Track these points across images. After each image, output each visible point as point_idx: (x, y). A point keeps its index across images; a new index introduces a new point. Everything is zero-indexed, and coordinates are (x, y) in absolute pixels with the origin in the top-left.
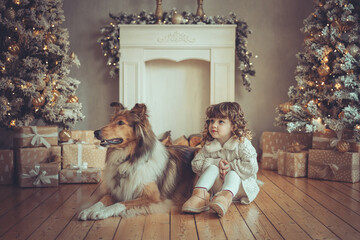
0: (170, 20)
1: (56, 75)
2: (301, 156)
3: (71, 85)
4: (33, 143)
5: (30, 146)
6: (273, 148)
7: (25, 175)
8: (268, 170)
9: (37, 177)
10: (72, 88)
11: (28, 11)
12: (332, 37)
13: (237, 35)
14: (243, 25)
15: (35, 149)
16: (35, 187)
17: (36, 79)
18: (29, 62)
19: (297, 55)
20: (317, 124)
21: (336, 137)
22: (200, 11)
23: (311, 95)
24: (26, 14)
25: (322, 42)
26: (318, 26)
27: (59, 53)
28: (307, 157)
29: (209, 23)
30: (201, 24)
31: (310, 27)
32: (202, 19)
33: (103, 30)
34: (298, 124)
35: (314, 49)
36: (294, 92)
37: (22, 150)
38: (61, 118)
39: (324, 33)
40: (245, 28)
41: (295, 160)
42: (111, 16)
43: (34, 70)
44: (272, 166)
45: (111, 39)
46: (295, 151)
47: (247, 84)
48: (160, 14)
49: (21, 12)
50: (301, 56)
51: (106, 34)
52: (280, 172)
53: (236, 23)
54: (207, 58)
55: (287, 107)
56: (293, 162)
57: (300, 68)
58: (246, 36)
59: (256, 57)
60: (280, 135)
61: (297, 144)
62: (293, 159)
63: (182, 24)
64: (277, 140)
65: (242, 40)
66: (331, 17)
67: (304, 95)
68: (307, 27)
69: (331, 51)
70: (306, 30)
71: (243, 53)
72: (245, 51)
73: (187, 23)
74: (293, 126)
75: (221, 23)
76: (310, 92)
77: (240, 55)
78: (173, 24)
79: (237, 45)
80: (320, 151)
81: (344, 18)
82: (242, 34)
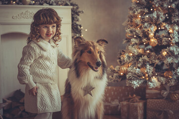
2: (141, 104)
6: (110, 99)
12: (160, 19)
13: (72, 15)
20: (155, 82)
25: (151, 22)
26: (146, 11)
28: (145, 105)
29: (52, 4)
30: (45, 5)
31: (139, 11)
32: (46, 1)
36: (129, 57)
39: (155, 15)
40: (77, 8)
41: (138, 108)
46: (137, 102)
56: (136, 110)
58: (79, 15)
59: (86, 30)
60: (115, 89)
61: (135, 96)
62: (136, 107)
63: (30, 4)
64: (113, 93)
65: (76, 18)
66: (156, 3)
67: (140, 60)
68: (137, 10)
69: (156, 28)
70: (136, 13)
71: (79, 27)
72: (81, 27)
73: (34, 4)
74: (136, 84)
75: (60, 5)
76: (143, 58)
77: (75, 29)
78: (23, 4)
79: (72, 21)
80: (156, 100)
81: (165, 5)
82: (75, 13)
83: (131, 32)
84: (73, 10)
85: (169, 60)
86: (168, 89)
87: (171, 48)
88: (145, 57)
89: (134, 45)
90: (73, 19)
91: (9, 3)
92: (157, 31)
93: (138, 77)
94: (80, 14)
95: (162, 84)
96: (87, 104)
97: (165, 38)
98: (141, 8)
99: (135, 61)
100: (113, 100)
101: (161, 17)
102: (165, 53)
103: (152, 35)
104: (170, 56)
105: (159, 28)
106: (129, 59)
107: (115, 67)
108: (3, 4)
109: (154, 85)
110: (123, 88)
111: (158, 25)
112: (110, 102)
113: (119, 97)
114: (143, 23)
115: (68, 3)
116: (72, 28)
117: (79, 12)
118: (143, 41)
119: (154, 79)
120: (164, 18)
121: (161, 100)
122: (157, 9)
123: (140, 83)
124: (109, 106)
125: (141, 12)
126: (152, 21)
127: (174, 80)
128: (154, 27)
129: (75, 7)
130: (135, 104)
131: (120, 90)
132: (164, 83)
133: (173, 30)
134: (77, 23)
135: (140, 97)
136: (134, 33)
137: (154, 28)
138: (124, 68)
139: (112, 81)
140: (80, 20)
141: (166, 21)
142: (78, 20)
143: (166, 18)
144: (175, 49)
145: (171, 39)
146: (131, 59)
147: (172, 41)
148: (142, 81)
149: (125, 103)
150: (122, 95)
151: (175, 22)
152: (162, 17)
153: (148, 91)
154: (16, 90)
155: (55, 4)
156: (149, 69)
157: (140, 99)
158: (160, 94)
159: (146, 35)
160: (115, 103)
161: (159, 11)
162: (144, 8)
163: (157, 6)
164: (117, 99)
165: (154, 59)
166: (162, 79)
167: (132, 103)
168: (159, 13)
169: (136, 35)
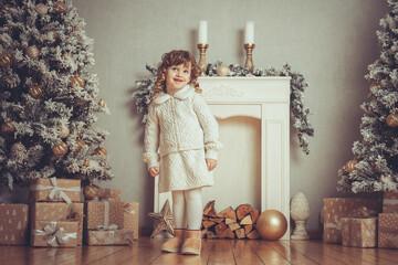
0: (215, 72)
1: (82, 124)
2: (370, 221)
3: (99, 135)
4: (51, 196)
5: (49, 201)
6: (336, 217)
7: (39, 232)
8: (331, 243)
9: (53, 234)
10: (99, 138)
11: (53, 50)
13: (292, 90)
14: (299, 78)
15: (54, 204)
16: (50, 247)
17: (58, 124)
18: (51, 105)
19: (363, 107)
22: (249, 63)
23: (379, 149)
24: (50, 53)
27: (86, 98)
28: (377, 223)
29: (260, 75)
30: (249, 77)
31: (375, 73)
32: (251, 71)
33: (139, 84)
34: (364, 183)
35: (381, 97)
36: (360, 148)
37: (38, 205)
38: (85, 170)
40: (302, 80)
41: (363, 226)
42: (148, 68)
43: (56, 115)
44: (335, 238)
45: (148, 94)
47: (304, 145)
48: (204, 67)
49: (45, 51)
50: (367, 107)
51: (142, 88)
52: (345, 243)
53: (290, 75)
54: (258, 116)
55: (351, 165)
56: (360, 229)
57: (365, 119)
58: (302, 90)
60: (344, 201)
61: (365, 209)
62: (360, 225)
63: (228, 76)
64: (341, 207)
65: (298, 94)
71: (299, 108)
72: (302, 107)
73: (233, 76)
77: (296, 111)
78: (218, 76)
79: (292, 100)
80: (392, 215)
82: (296, 88)
84: (292, 83)
90: (293, 97)
115: (285, 73)
116: (291, 110)
134: (298, 102)
140: (303, 97)
142: (299, 98)
149: (346, 219)
153: (387, 202)
155: (264, 74)
156: (380, 162)
167: (355, 219)
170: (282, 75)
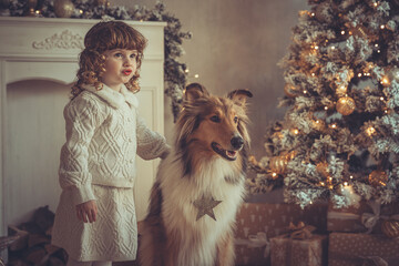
0: (51, 9)
2: (316, 244)
6: (246, 230)
12: (362, 54)
13: (166, 41)
20: (348, 194)
21: (372, 212)
25: (342, 60)
26: (331, 35)
28: (325, 246)
29: (122, 18)
31: (315, 35)
34: (312, 194)
36: (291, 138)
39: (349, 45)
40: (178, 27)
41: (310, 253)
46: (306, 238)
53: (165, 18)
56: (305, 256)
58: (180, 42)
59: (197, 76)
60: (257, 208)
61: (303, 224)
62: (306, 251)
63: (73, 17)
64: (253, 217)
65: (175, 48)
66: (353, 20)
67: (315, 145)
68: (310, 34)
69: (352, 74)
70: (308, 40)
71: (181, 69)
72: (184, 68)
73: (81, 17)
74: (306, 198)
75: (138, 19)
76: (322, 140)
77: (172, 73)
78: (58, 17)
79: (166, 56)
80: (350, 236)
81: (373, 24)
82: (172, 38)
83: (297, 81)
84: (167, 32)
85: (381, 146)
86: (376, 210)
87: (386, 120)
88: (327, 139)
89: (302, 111)
90: (167, 50)
91: (26, 13)
92: (354, 81)
93: (310, 182)
94: (182, 39)
95: (363, 200)
96: (196, 239)
97: (371, 97)
98: (319, 29)
99: (305, 147)
100: (253, 233)
101: (364, 50)
102: (370, 131)
103: (342, 89)
104: (382, 137)
105: (360, 75)
106: (291, 142)
107: (258, 160)
108: (12, 15)
109: (345, 201)
110: (278, 206)
111: (357, 68)
112: (247, 238)
113: (266, 228)
114: (323, 61)
115: (158, 16)
116: (165, 71)
117: (182, 35)
118: (323, 102)
119: (346, 188)
120: (370, 51)
121: (361, 236)
122: (356, 32)
123: (314, 195)
124: (245, 246)
125: (320, 37)
126: (343, 58)
127: (391, 192)
128: (347, 71)
129: (173, 25)
130: (304, 243)
131: (270, 211)
132: (368, 197)
133: (391, 79)
134: (177, 60)
135: (313, 228)
136: (303, 84)
137: (347, 75)
138: (280, 163)
139: (252, 190)
140: (184, 52)
141: (374, 58)
142: (178, 54)
143: (375, 52)
144: (393, 123)
145: (386, 99)
146: (296, 141)
147: (388, 103)
148: (319, 192)
149: (280, 240)
150: (273, 222)
151: (394, 62)
152: (366, 50)
153: (332, 215)
154: (37, 207)
155: (127, 17)
156: (335, 165)
157: (313, 232)
158: (358, 221)
159: (330, 89)
160: (259, 240)
161: (360, 36)
162: (326, 29)
163: (355, 24)
164: (263, 231)
165: (347, 143)
166: (364, 188)
167: (295, 242)
168: (360, 40)
169: (307, 88)
170: (154, 19)
